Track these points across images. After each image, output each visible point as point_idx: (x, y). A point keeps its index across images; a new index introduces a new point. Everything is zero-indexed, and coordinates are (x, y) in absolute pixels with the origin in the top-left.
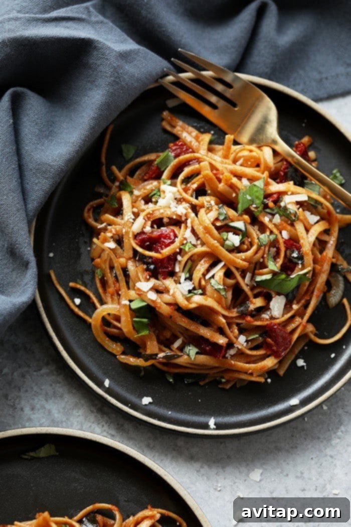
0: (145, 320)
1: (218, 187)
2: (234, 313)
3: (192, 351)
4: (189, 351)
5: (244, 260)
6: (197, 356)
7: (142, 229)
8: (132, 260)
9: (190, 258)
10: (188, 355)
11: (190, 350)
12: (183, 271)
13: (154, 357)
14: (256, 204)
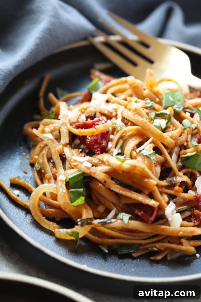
0: (81, 190)
1: (143, 93)
2: (164, 183)
3: (125, 217)
4: (123, 217)
5: (171, 137)
6: (130, 221)
7: (78, 120)
8: (69, 146)
9: (121, 138)
10: (122, 220)
11: (123, 215)
12: (116, 147)
13: (89, 221)
14: (177, 105)
